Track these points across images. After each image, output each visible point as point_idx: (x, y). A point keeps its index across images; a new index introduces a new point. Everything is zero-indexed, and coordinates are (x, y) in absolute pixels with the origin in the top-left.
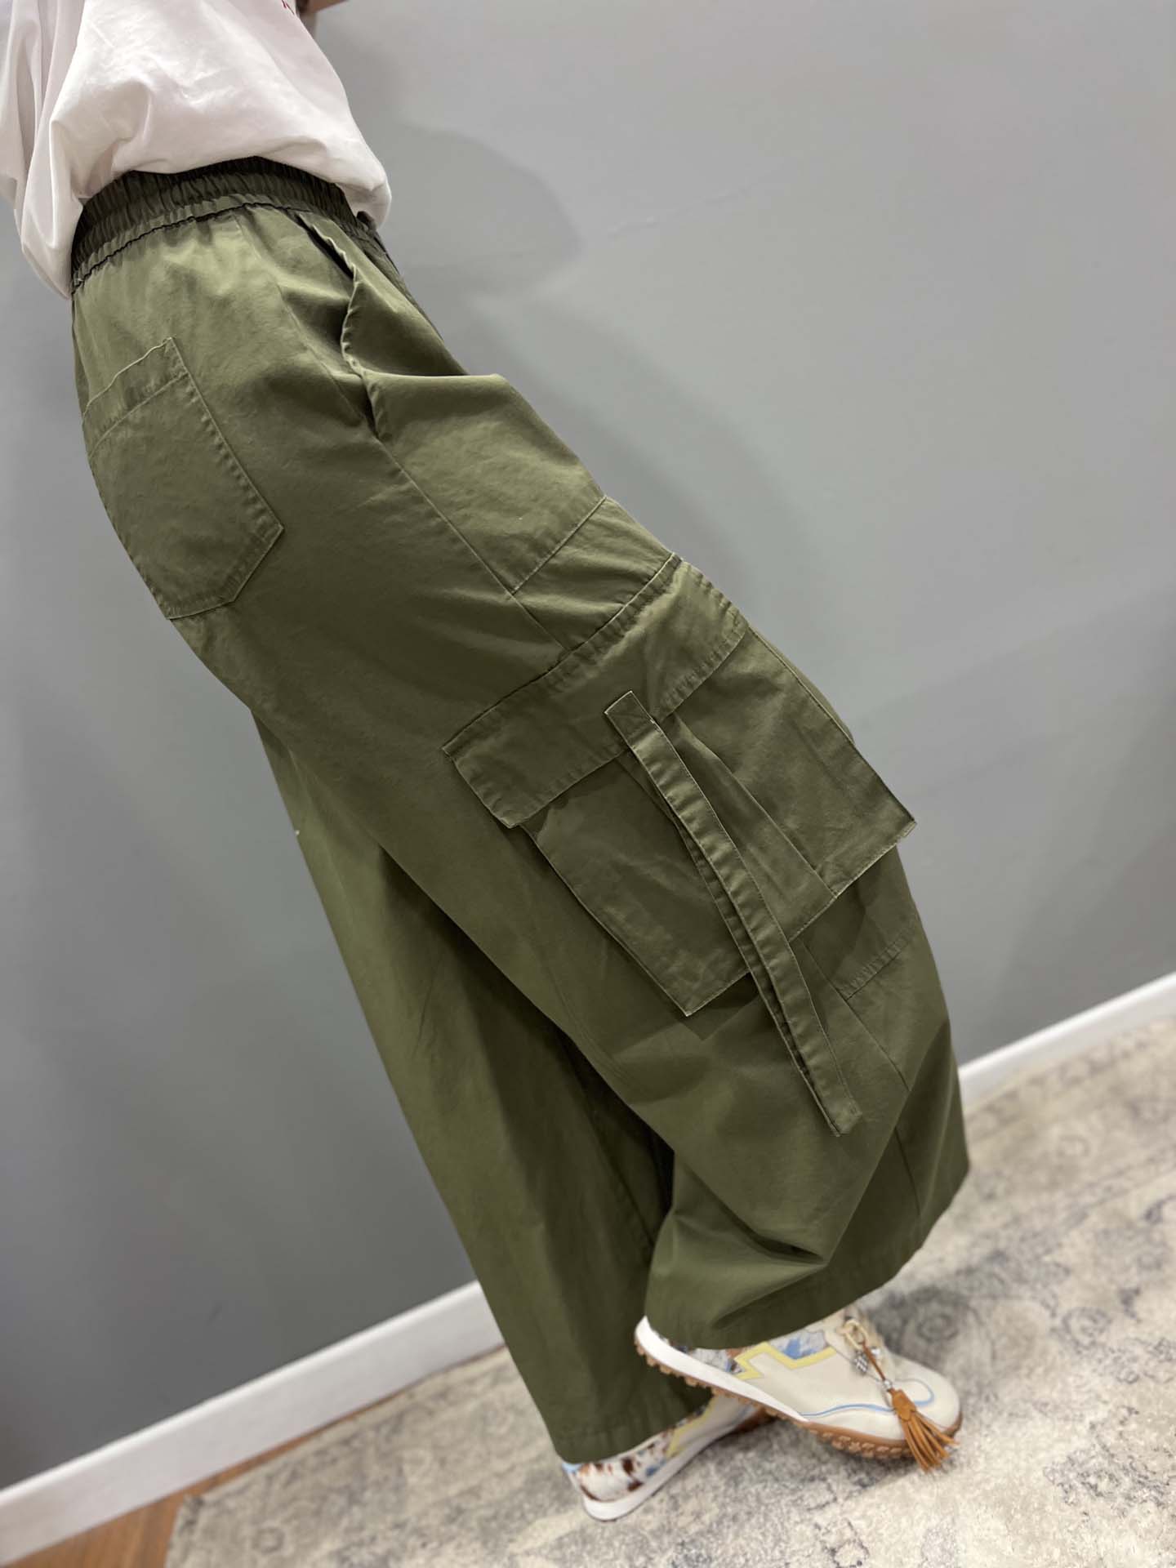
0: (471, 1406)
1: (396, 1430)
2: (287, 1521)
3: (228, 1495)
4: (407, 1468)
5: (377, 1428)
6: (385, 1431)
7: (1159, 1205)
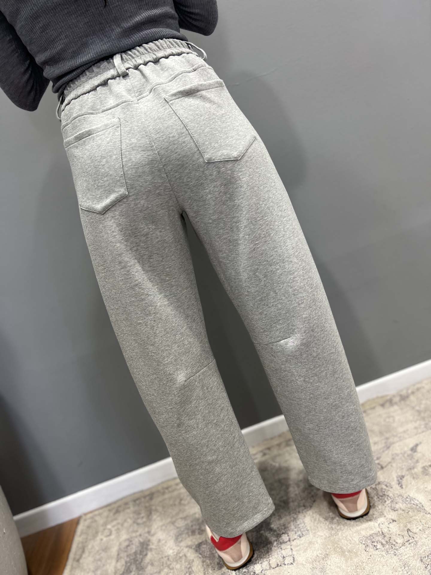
0: (176, 493)
1: (151, 499)
2: (113, 526)
3: (96, 515)
4: (153, 513)
5: (145, 497)
6: (147, 498)
7: (417, 445)
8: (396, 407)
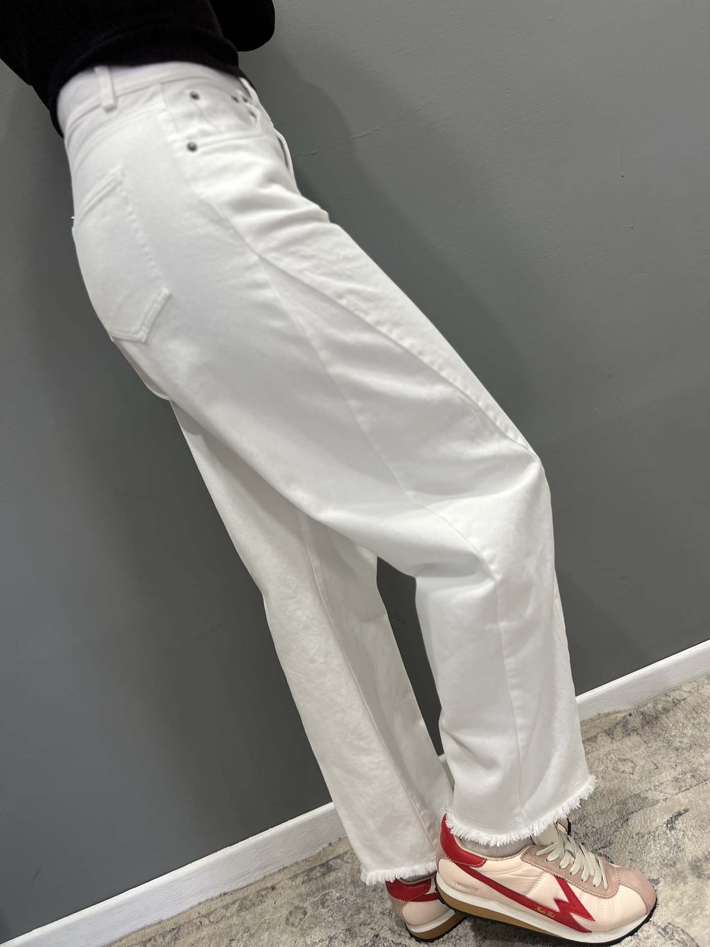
8: (635, 738)
